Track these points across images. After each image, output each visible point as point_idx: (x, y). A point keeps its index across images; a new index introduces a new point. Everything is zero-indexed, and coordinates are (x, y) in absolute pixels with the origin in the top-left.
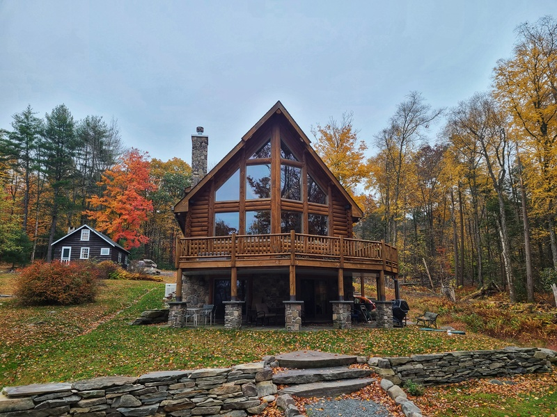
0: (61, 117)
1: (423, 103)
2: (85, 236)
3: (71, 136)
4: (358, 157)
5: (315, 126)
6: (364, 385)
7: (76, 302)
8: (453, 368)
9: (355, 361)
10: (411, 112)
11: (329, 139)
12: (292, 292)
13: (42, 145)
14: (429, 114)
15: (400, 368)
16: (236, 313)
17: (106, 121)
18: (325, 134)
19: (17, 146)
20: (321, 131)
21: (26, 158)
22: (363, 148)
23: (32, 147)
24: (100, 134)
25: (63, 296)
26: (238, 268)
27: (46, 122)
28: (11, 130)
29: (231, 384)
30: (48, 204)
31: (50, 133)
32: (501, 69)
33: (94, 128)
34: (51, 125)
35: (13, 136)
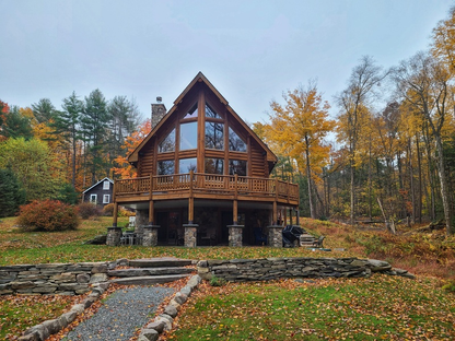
0: (96, 99)
1: (376, 65)
2: (106, 186)
3: (103, 112)
4: (323, 114)
5: (286, 91)
6: (178, 278)
7: (58, 229)
8: (265, 270)
9: (190, 263)
10: (365, 74)
11: (298, 101)
12: (190, 218)
13: (84, 121)
14: (380, 74)
15: (214, 268)
16: (151, 235)
17: (128, 100)
18: (295, 98)
19: (66, 122)
20: (291, 95)
21: (74, 130)
22: (327, 107)
23: (76, 122)
24: (125, 110)
25: (48, 225)
26: (154, 201)
27: (85, 103)
28: (62, 110)
29: (69, 274)
30: (89, 164)
31: (89, 111)
32: (440, 29)
33: (120, 106)
34: (88, 104)
35: (63, 114)
